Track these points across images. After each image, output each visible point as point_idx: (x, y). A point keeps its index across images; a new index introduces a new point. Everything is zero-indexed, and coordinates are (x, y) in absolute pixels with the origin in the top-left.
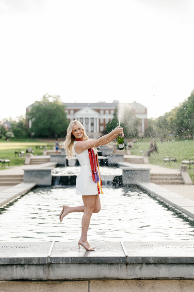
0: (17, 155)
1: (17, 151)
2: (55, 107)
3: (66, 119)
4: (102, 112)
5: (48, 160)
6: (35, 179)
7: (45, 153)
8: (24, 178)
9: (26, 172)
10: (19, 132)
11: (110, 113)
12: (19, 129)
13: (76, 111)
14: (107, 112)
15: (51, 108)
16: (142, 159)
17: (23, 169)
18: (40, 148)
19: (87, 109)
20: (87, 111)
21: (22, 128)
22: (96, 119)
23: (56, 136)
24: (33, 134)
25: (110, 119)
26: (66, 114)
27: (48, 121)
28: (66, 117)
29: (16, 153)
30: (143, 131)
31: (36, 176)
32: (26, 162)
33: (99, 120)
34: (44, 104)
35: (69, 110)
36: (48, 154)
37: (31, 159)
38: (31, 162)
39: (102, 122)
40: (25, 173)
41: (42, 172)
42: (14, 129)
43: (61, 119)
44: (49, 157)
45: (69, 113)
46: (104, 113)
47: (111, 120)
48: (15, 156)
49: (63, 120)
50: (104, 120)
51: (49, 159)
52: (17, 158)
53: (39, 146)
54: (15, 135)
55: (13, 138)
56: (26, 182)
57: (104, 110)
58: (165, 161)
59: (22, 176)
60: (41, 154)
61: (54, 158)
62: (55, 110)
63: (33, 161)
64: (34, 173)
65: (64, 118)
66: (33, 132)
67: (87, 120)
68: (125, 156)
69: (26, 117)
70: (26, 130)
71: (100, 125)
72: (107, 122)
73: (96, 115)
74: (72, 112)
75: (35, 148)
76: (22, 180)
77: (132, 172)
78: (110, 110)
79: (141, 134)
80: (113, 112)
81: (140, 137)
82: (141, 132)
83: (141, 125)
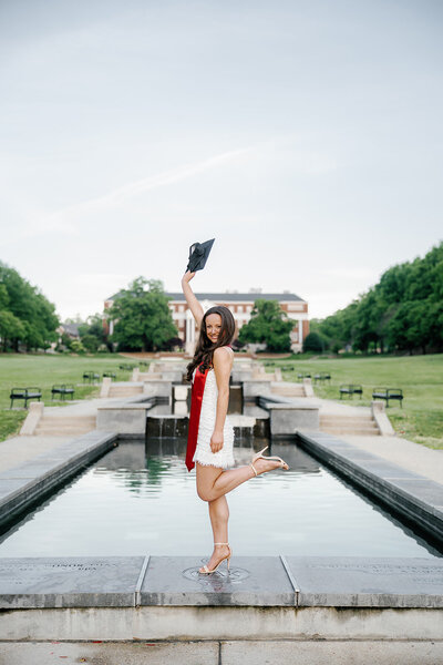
0: (87, 380)
1: (87, 374)
3: (171, 320)
6: (117, 423)
7: (134, 377)
8: (96, 421)
9: (102, 410)
10: (92, 340)
11: (245, 311)
12: (92, 336)
14: (240, 308)
16: (303, 389)
17: (97, 407)
18: (126, 369)
19: (206, 303)
21: (98, 334)
23: (155, 348)
24: (116, 345)
25: (244, 322)
26: (171, 311)
27: (141, 323)
28: (171, 317)
29: (85, 377)
30: (301, 341)
31: (118, 418)
32: (102, 393)
34: (135, 296)
35: (177, 306)
36: (139, 379)
37: (111, 388)
38: (110, 392)
40: (98, 412)
41: (128, 412)
42: (84, 336)
43: (163, 320)
44: (141, 384)
45: (177, 310)
47: (247, 322)
48: (84, 382)
51: (141, 387)
52: (86, 385)
54: (86, 346)
55: (81, 351)
59: (94, 418)
61: (150, 387)
62: (153, 305)
63: (113, 391)
64: (115, 412)
65: (168, 319)
66: (115, 341)
68: (274, 384)
69: (105, 316)
70: (104, 337)
74: (181, 308)
75: (118, 367)
76: (93, 426)
77: (288, 412)
78: (245, 306)
79: (297, 347)
80: (249, 309)
81: (296, 352)
82: (297, 342)
83: (297, 330)
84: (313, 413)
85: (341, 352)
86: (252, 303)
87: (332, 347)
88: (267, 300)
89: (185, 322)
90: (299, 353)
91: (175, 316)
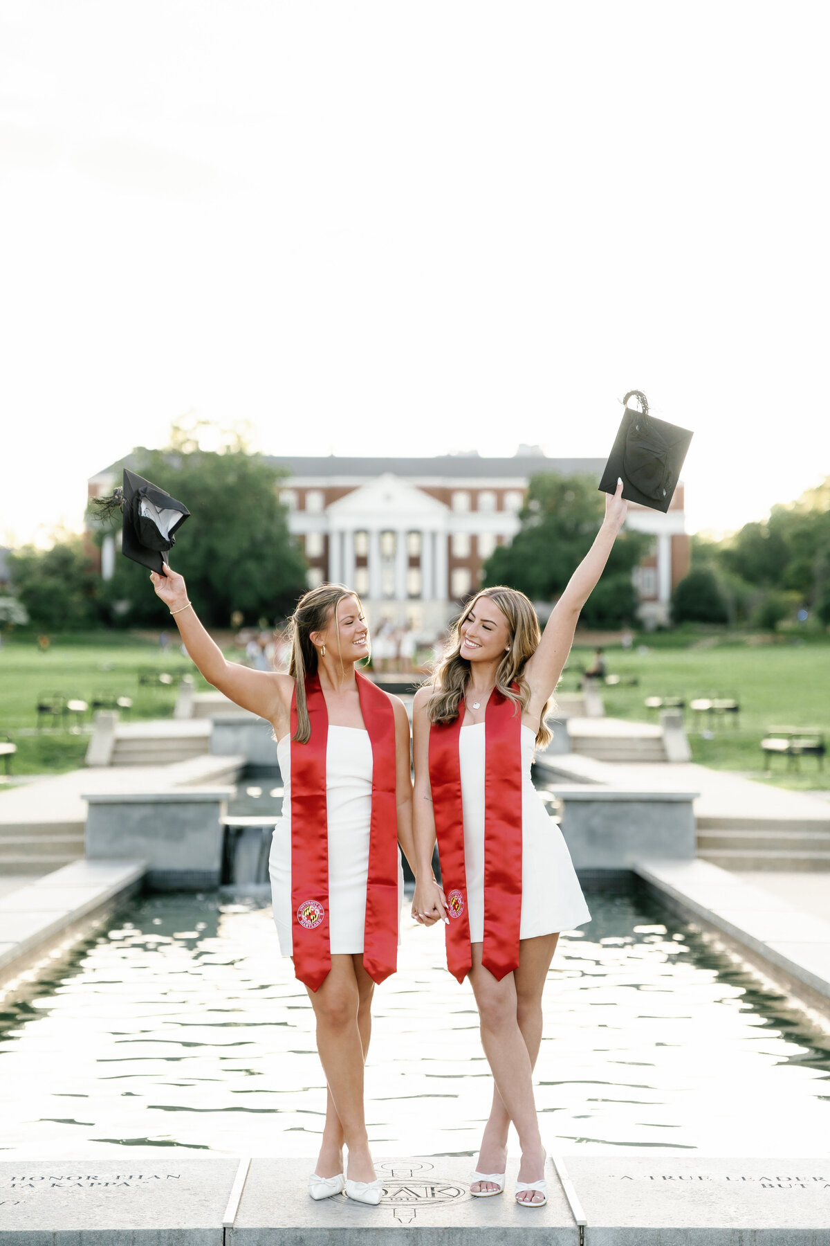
0: (48, 718)
1: (47, 701)
2: (231, 479)
3: (284, 533)
4: (461, 501)
5: (202, 746)
6: (142, 842)
7: (184, 704)
8: (85, 838)
9: (98, 805)
10: (51, 595)
11: (500, 507)
12: (52, 583)
13: (332, 496)
14: (487, 500)
15: (211, 481)
16: (659, 740)
17: (83, 797)
18: (160, 684)
19: (388, 483)
20: (388, 498)
21: (68, 577)
22: (434, 535)
23: (237, 618)
24: (122, 607)
25: (499, 538)
26: (285, 509)
27: (195, 544)
28: (284, 527)
29: (42, 709)
30: (665, 592)
31: (144, 829)
32: (92, 756)
33: (450, 541)
34: (176, 463)
35: (302, 493)
36: (198, 711)
37: (118, 741)
38: (115, 752)
39: (461, 550)
40: (90, 813)
41: (173, 810)
42: (29, 583)
43: (259, 536)
44: (203, 727)
45: (302, 506)
46: (474, 506)
47: (507, 542)
48: (40, 725)
49: (269, 540)
50: (474, 541)
51: (206, 739)
52: (47, 731)
53: (155, 671)
54: (34, 614)
55: (19, 628)
56: (96, 858)
57: (474, 495)
58: (770, 752)
59: (77, 828)
60: (166, 711)
61: (227, 737)
62: (231, 491)
63: (124, 747)
64: (137, 813)
65: (275, 530)
66: (120, 597)
67: (388, 540)
68: (577, 727)
69: (89, 525)
70: (88, 588)
71: (454, 563)
72: (487, 549)
73: (431, 516)
74: (315, 501)
75: (134, 679)
76: (78, 850)
77: (607, 810)
78: (500, 494)
79: (656, 611)
80: (514, 502)
81: (650, 625)
82: (655, 599)
83: (654, 563)
84: (678, 812)
85: (786, 625)
86: (522, 483)
87: (756, 613)
88: (565, 474)
89: (326, 540)
90: (660, 629)
91: (296, 524)
